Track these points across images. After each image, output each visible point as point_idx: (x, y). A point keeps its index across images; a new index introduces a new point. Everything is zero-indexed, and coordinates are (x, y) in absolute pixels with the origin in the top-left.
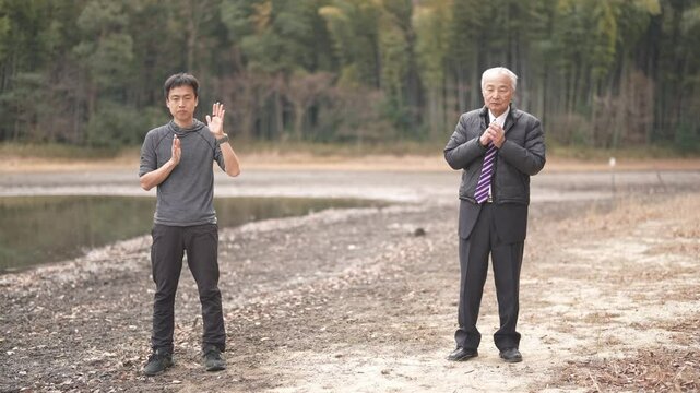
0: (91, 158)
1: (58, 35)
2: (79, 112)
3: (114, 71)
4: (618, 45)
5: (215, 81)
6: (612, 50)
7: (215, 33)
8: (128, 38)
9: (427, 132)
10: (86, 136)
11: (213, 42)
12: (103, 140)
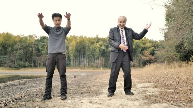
0: (15, 70)
1: (10, 50)
2: (13, 62)
3: (20, 56)
4: (99, 53)
5: (37, 58)
6: (98, 54)
7: (37, 50)
8: (23, 50)
9: (71, 66)
10: (14, 66)
11: (37, 52)
12: (17, 67)
